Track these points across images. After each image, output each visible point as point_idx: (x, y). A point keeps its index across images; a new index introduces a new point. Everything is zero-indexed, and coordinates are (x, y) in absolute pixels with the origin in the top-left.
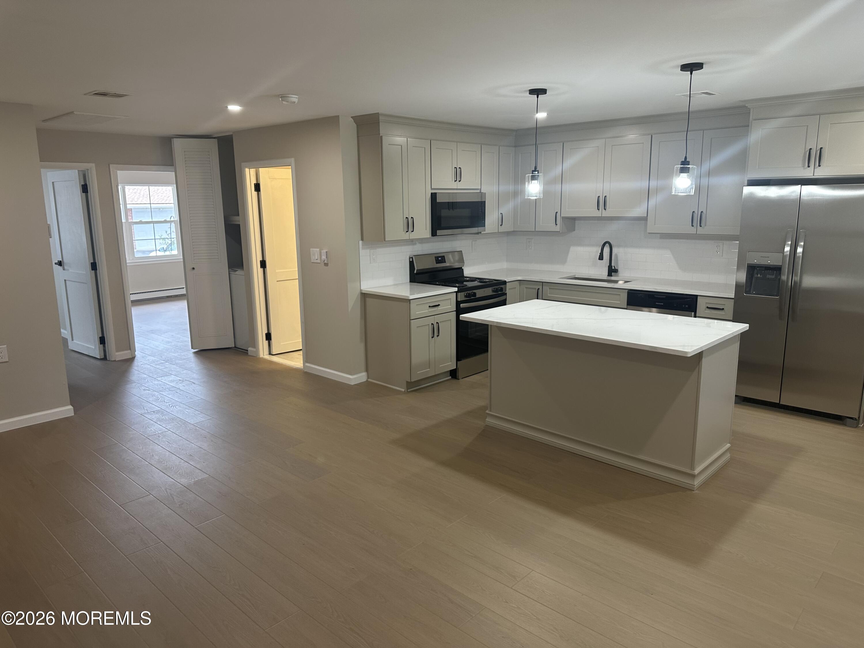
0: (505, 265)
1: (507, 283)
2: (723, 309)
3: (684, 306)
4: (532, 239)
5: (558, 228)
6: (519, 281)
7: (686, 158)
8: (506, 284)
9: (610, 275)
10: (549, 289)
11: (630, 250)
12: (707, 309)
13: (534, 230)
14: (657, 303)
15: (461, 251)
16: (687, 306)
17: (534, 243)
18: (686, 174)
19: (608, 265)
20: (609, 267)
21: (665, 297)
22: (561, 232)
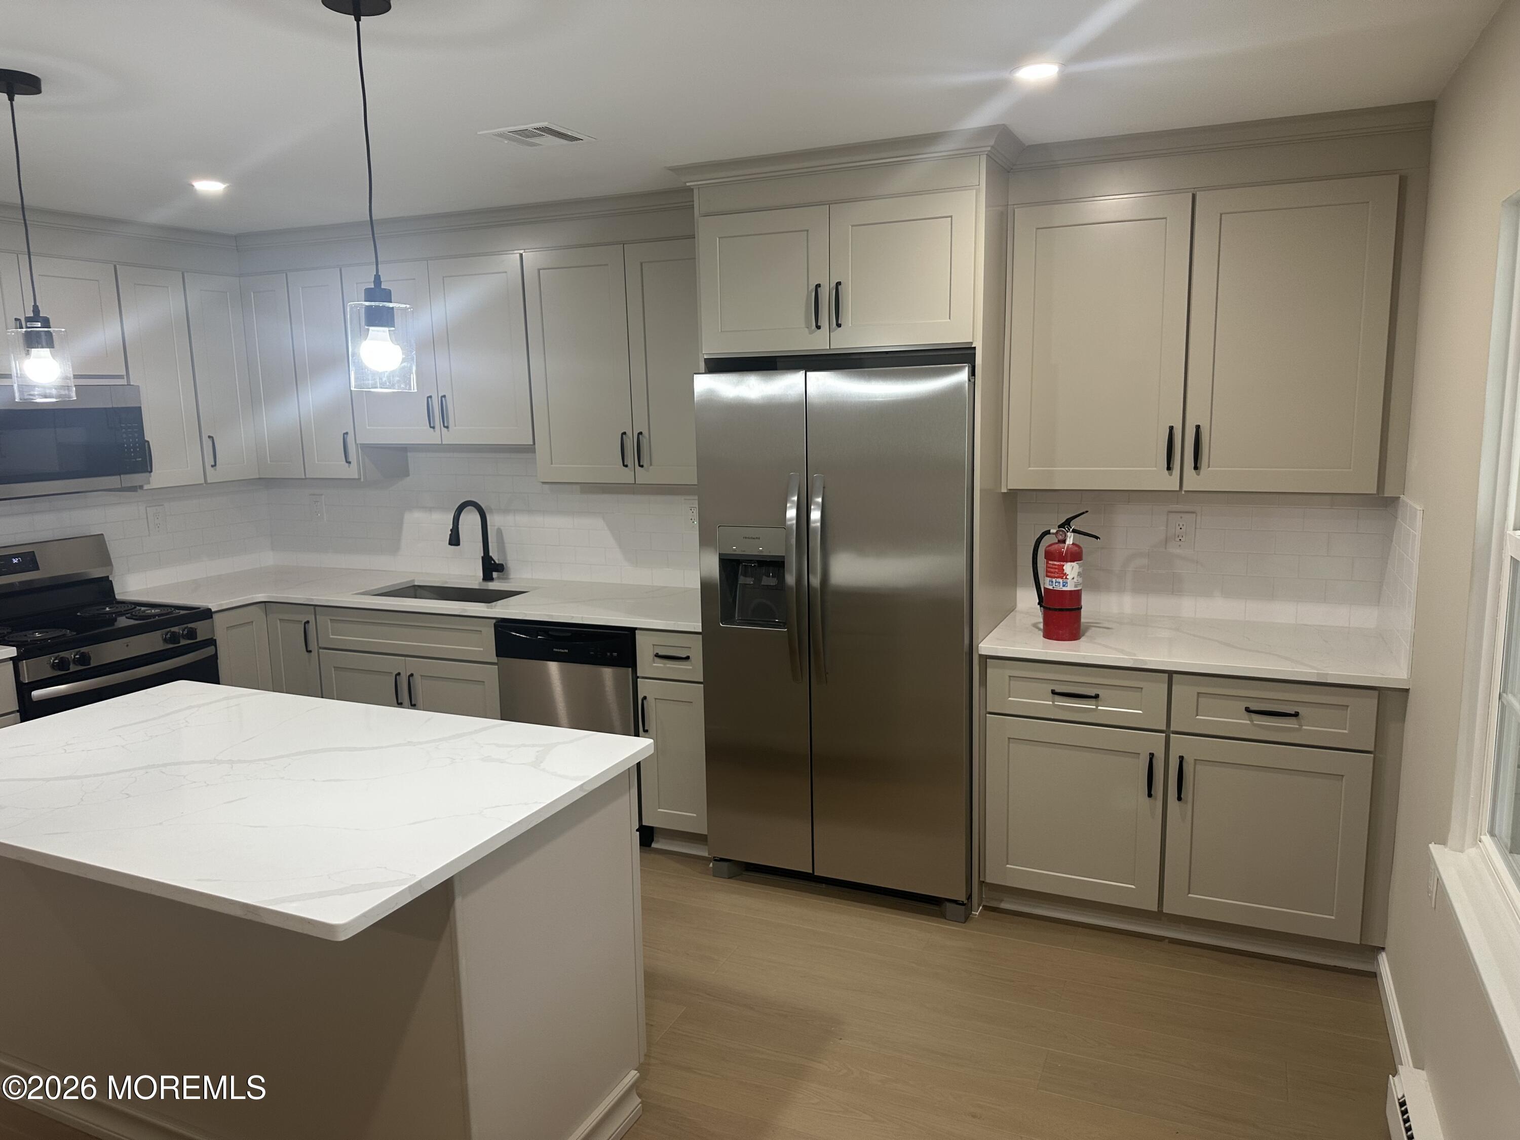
0: (269, 559)
1: (215, 616)
2: (688, 658)
3: (609, 654)
4: (322, 495)
5: (352, 472)
6: (263, 604)
7: (377, 279)
8: (212, 617)
9: (487, 577)
10: (331, 622)
11: (523, 519)
12: (657, 659)
13: (304, 477)
14: (556, 650)
15: (102, 534)
16: (615, 654)
17: (325, 505)
18: (386, 329)
19: (482, 555)
20: (483, 558)
21: (569, 634)
22: (362, 480)
